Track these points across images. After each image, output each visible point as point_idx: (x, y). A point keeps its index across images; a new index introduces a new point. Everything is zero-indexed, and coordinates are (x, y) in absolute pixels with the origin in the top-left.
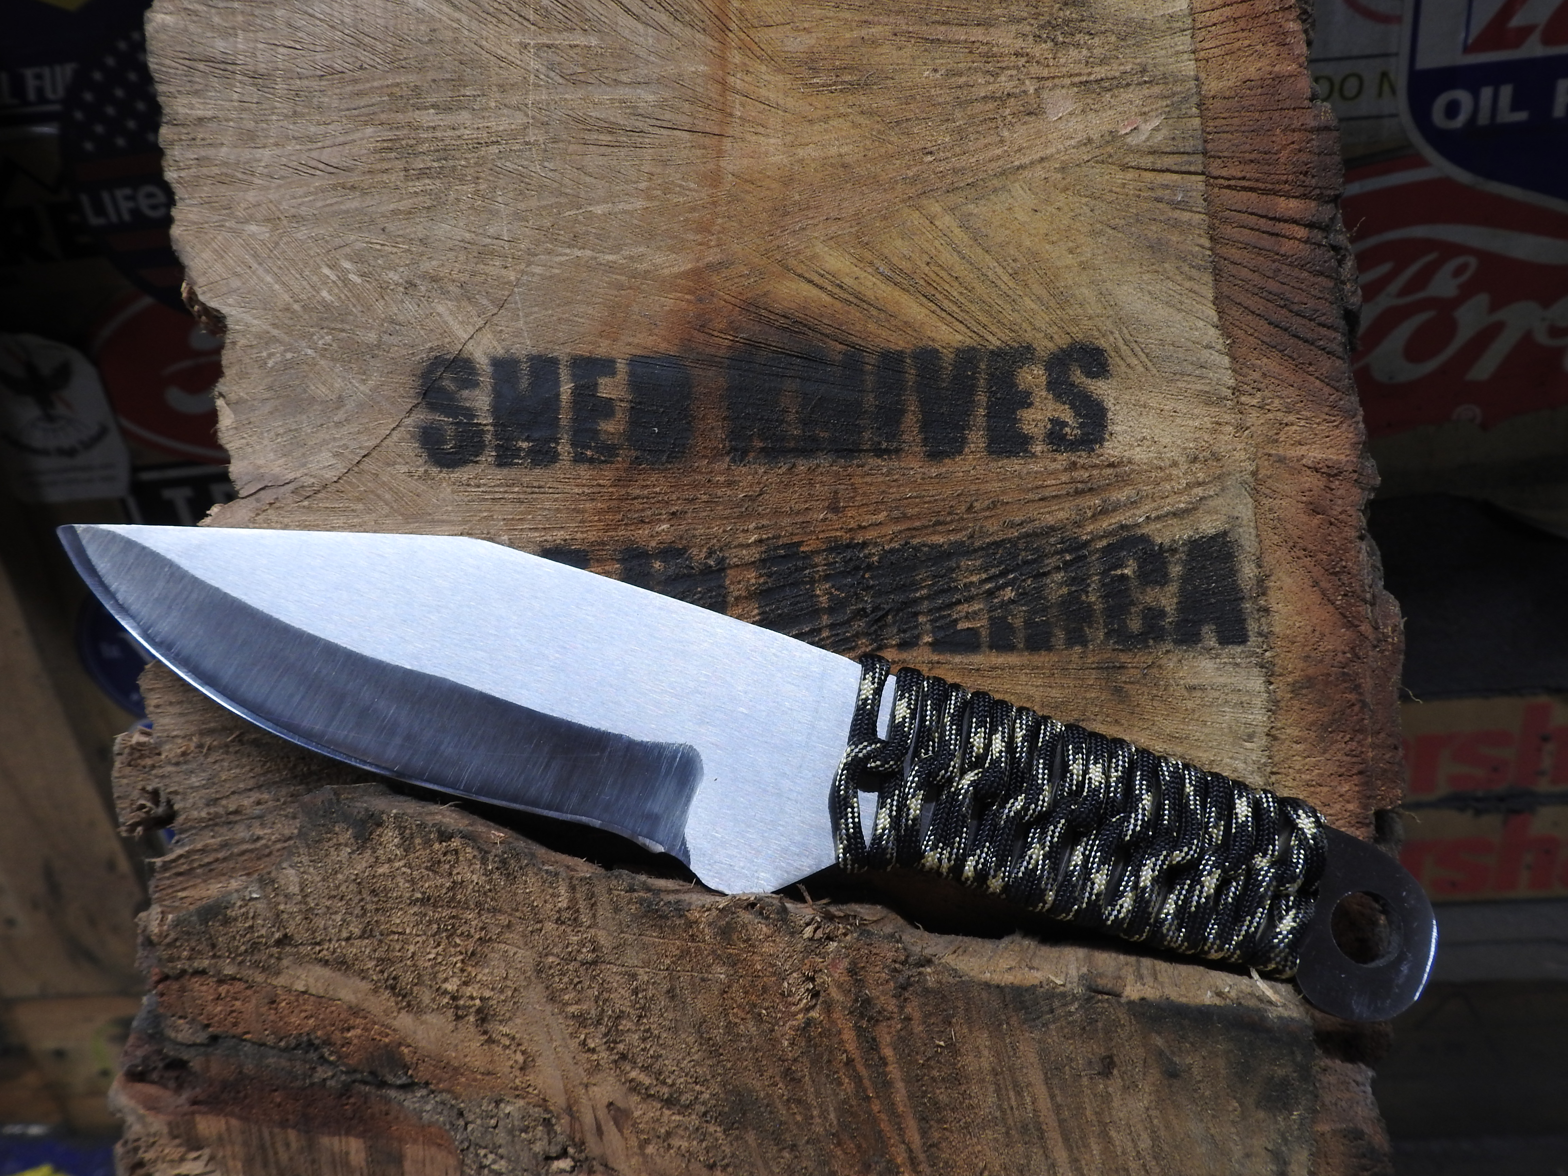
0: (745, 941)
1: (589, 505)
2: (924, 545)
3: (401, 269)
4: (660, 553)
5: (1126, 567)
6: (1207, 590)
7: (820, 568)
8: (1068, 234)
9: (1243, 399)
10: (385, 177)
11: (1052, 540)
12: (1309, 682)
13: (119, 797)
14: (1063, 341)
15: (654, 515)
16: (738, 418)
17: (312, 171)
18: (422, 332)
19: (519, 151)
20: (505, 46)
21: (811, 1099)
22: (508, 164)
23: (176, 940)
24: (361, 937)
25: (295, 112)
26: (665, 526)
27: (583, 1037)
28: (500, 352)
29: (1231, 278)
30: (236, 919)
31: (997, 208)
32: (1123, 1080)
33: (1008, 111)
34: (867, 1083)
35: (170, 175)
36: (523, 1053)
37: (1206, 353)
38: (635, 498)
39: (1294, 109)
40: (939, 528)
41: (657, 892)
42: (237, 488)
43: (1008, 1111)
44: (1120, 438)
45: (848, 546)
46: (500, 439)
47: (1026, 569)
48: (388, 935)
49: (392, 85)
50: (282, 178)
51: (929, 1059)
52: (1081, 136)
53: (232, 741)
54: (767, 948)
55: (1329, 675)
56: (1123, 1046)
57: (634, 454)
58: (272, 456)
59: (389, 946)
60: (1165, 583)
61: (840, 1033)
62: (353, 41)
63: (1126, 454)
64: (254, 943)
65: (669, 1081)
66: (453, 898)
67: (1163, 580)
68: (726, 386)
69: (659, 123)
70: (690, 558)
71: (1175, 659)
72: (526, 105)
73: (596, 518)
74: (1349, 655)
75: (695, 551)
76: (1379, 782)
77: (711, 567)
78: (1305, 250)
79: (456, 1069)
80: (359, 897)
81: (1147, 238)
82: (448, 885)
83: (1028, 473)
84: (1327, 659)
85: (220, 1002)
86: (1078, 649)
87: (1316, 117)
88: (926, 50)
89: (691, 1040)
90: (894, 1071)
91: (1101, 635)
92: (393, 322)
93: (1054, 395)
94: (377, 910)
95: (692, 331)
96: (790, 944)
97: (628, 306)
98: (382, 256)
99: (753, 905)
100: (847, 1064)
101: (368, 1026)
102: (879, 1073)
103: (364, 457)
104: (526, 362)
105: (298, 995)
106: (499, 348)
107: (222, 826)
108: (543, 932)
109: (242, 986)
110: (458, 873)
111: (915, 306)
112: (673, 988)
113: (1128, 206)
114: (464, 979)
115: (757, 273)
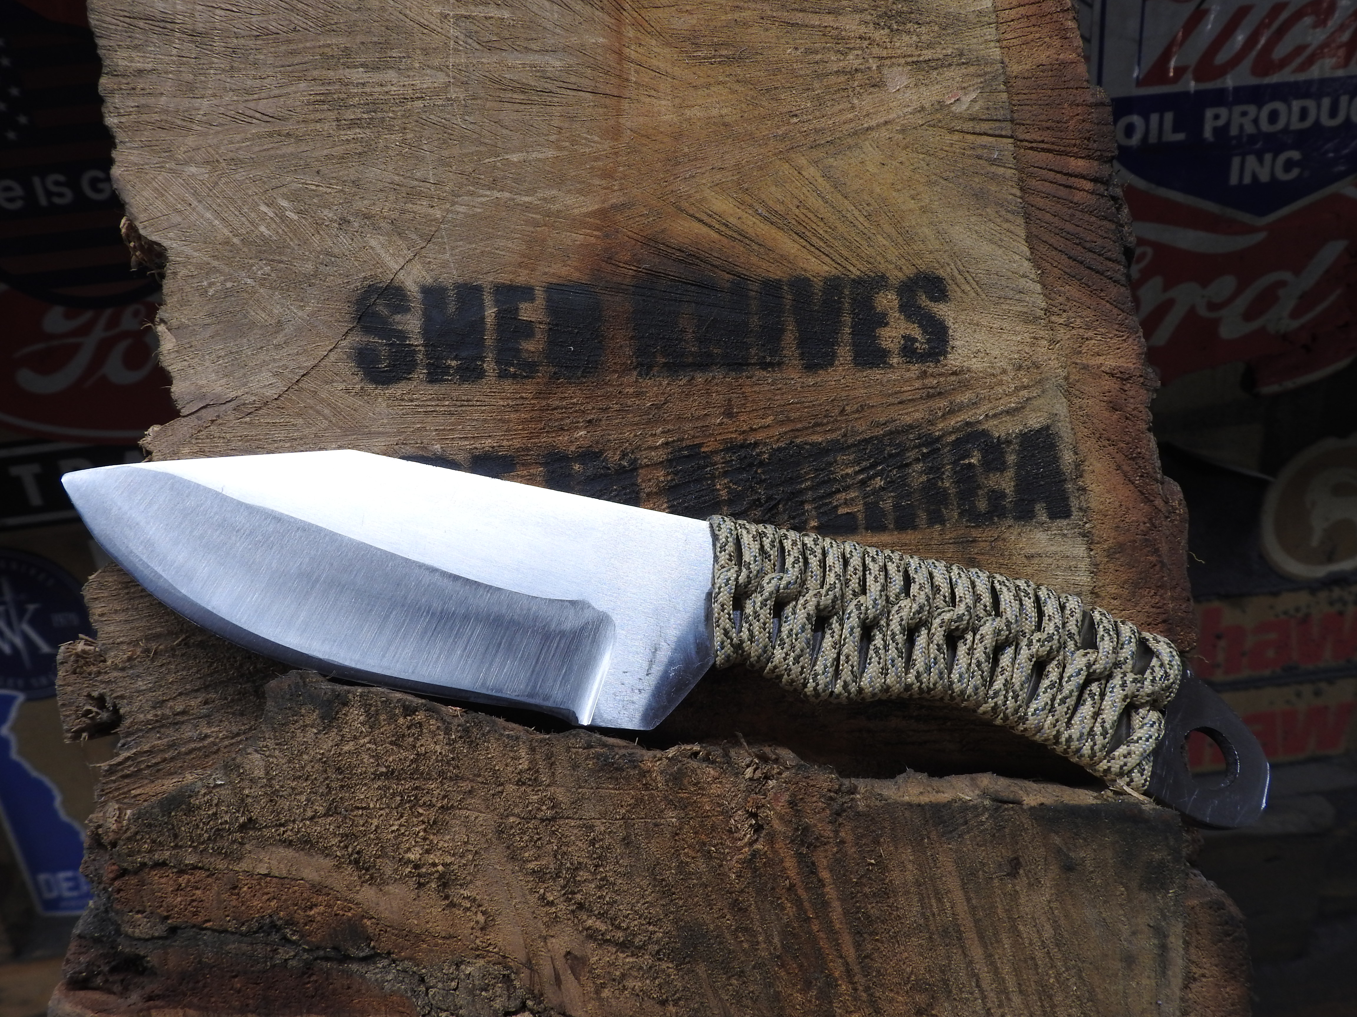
0: (695, 785)
1: (513, 416)
2: (805, 444)
3: (335, 208)
4: (578, 456)
5: (972, 457)
6: (1036, 474)
7: (720, 466)
8: (910, 183)
9: (1053, 318)
10: (318, 126)
11: (911, 436)
12: (1120, 548)
14: (910, 271)
15: (572, 423)
16: (643, 337)
17: (249, 120)
18: (356, 263)
19: (442, 105)
20: (427, 16)
21: (757, 927)
22: (432, 117)
23: (136, 833)
24: (326, 815)
25: (232, 67)
26: (583, 433)
27: (542, 891)
28: (429, 281)
29: (1038, 221)
30: (199, 808)
31: (852, 161)
32: (1028, 878)
33: (856, 83)
34: (807, 905)
35: (111, 121)
36: (484, 913)
37: (1023, 281)
38: (555, 409)
39: (1077, 88)
40: (818, 429)
41: (611, 747)
42: (179, 407)
43: (931, 918)
44: (960, 351)
45: (742, 446)
46: (431, 358)
47: (891, 462)
48: (352, 811)
49: (324, 46)
50: (220, 125)
51: (862, 877)
52: (916, 105)
53: (179, 645)
54: (715, 789)
55: (1135, 541)
56: (1028, 848)
57: (553, 369)
58: (213, 376)
59: (354, 821)
60: (1004, 469)
61: (782, 861)
62: (287, 6)
63: (965, 364)
64: (218, 830)
65: (624, 925)
66: (417, 770)
67: (1002, 468)
68: (632, 310)
69: (565, 85)
70: (605, 460)
71: (1015, 533)
72: (447, 67)
73: (520, 427)
74: (1148, 525)
75: (610, 454)
76: (1178, 629)
77: (625, 467)
78: (1092, 200)
79: (417, 936)
80: (324, 776)
81: (972, 188)
82: (412, 757)
83: (888, 381)
84: (1133, 528)
85: (179, 892)
86: (938, 527)
87: (1093, 95)
88: (788, 32)
89: (644, 883)
90: (830, 892)
91: (956, 515)
92: (328, 254)
93: (905, 316)
94: (342, 787)
95: (601, 263)
96: (734, 784)
97: (544, 240)
98: (317, 196)
99: (695, 754)
100: (789, 889)
101: (331, 902)
102: (818, 895)
103: (303, 376)
104: (453, 290)
105: (261, 878)
106: (428, 277)
107: (168, 728)
108: (504, 794)
109: (204, 874)
110: (422, 745)
111: (789, 242)
112: (628, 835)
113: (956, 161)
114: (426, 847)
115: (655, 213)
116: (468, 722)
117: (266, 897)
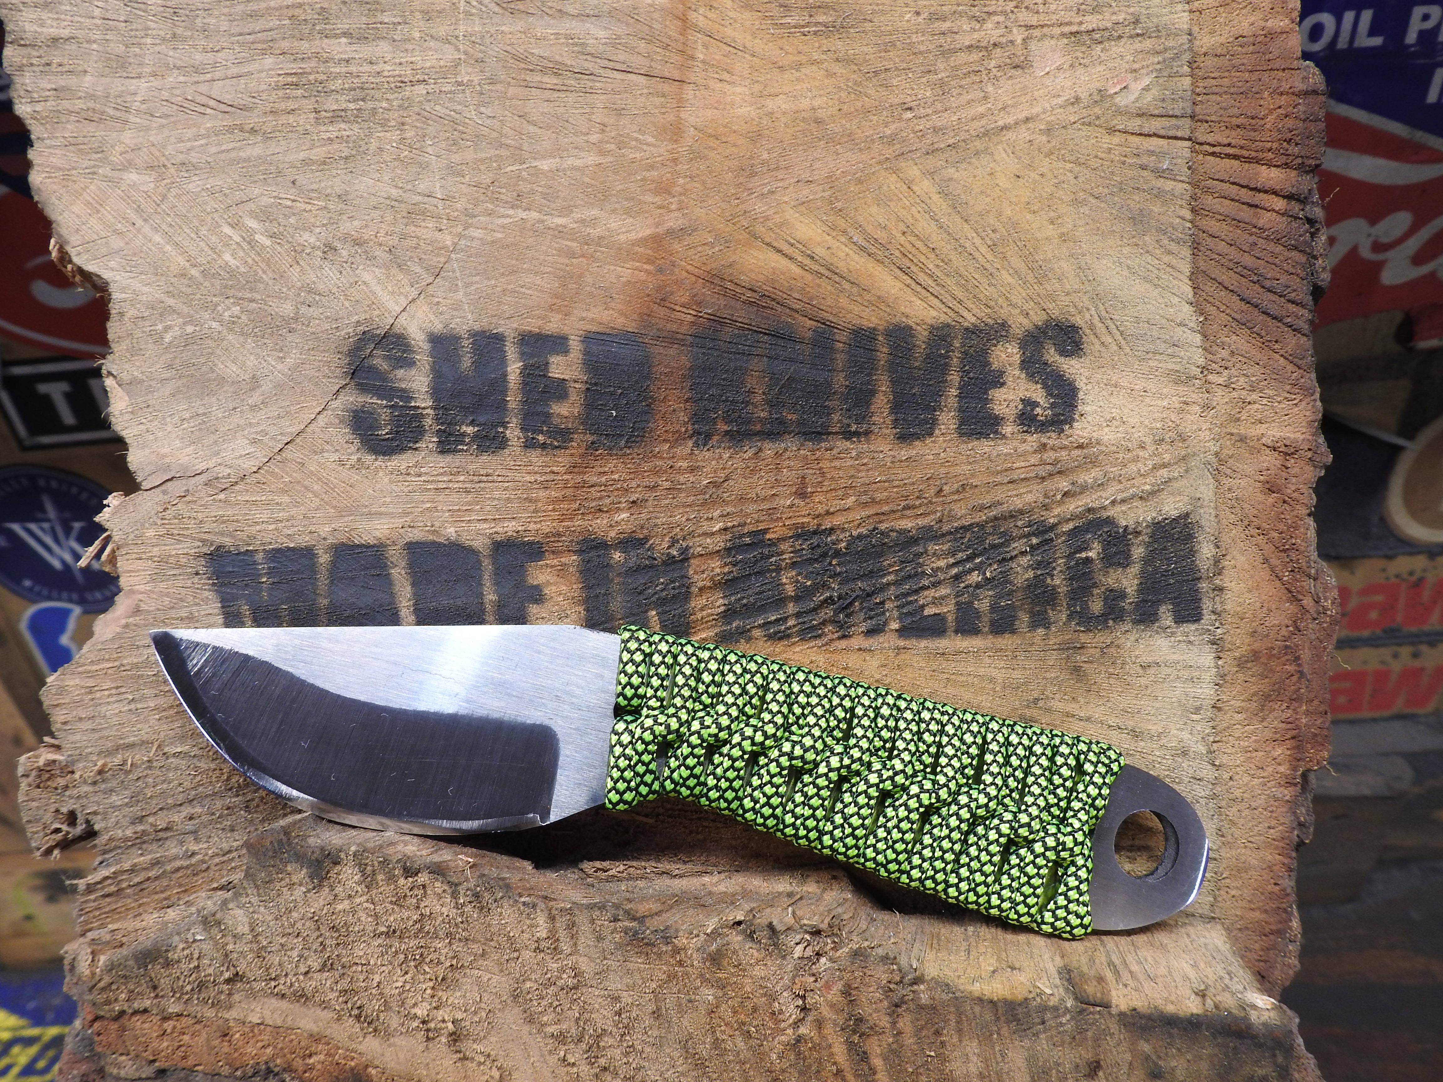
0: (736, 966)
1: (542, 494)
2: (892, 531)
3: (318, 230)
4: (620, 543)
5: (1090, 550)
6: (1166, 571)
7: (787, 556)
8: (1050, 203)
9: (1210, 377)
10: (291, 119)
11: (1020, 523)
12: (1255, 655)
13: (29, 822)
14: (1039, 318)
15: (613, 503)
16: (701, 399)
17: (202, 109)
18: (347, 304)
19: (450, 92)
22: (438, 108)
23: (111, 983)
24: (321, 971)
25: (174, 35)
26: (624, 515)
27: (562, 1053)
28: (438, 327)
29: (1208, 253)
30: (179, 961)
31: (978, 172)
33: (993, 63)
35: (22, 109)
36: (499, 1068)
37: (1179, 330)
38: (592, 486)
39: (1284, 70)
40: (908, 512)
41: (643, 921)
42: (139, 479)
44: (1090, 419)
45: (815, 533)
46: (442, 424)
47: (992, 553)
48: (350, 967)
50: (164, 116)
51: (919, 1067)
52: (1068, 95)
53: (156, 755)
54: (759, 971)
55: (1273, 648)
56: (1111, 1052)
57: (591, 438)
58: (178, 443)
59: (352, 977)
60: (1128, 565)
61: (830, 1046)
63: (1095, 435)
64: (202, 982)
66: (420, 931)
67: (1125, 562)
68: (689, 365)
69: (611, 64)
70: (651, 548)
71: (1133, 639)
72: (457, 37)
73: (551, 507)
74: (1291, 629)
75: (656, 541)
76: (1309, 745)
77: (674, 557)
78: (1281, 223)
80: (318, 933)
81: (1130, 210)
82: (415, 918)
83: (998, 455)
84: (1272, 634)
85: (166, 1037)
86: (1041, 631)
87: (1303, 79)
89: (675, 1054)
91: (1064, 617)
92: (311, 291)
93: (1027, 374)
94: (338, 944)
95: (652, 305)
96: (781, 966)
97: (580, 276)
98: (294, 214)
99: (739, 924)
100: (836, 1074)
101: (332, 1051)
103: (287, 444)
104: (468, 339)
105: (253, 1027)
106: (436, 322)
107: (151, 844)
108: (520, 960)
109: (190, 1021)
110: (426, 907)
111: (889, 279)
112: (659, 1009)
113: (1112, 173)
114: (434, 1005)
115: (722, 241)
116: (478, 886)
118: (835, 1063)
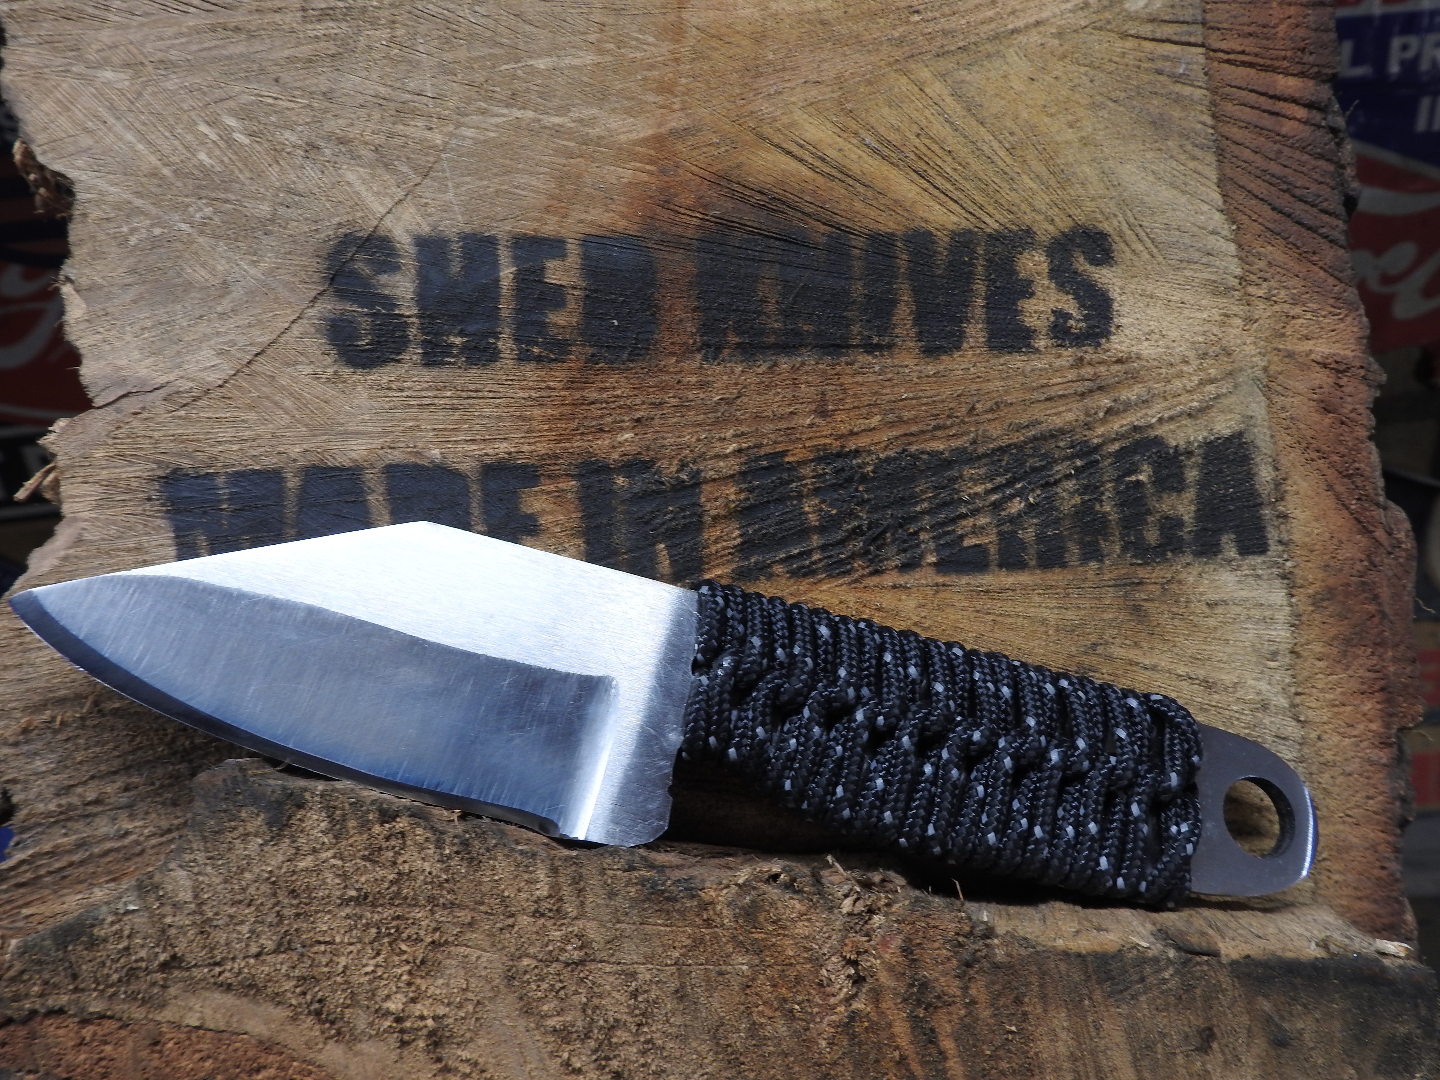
0: (774, 922)
1: (537, 412)
2: (922, 453)
3: (300, 128)
4: (623, 466)
5: (1140, 473)
6: (1225, 496)
7: (808, 481)
8: (1067, 106)
9: (1251, 290)
10: (277, 17)
11: (1061, 444)
12: (1330, 593)
14: (1065, 225)
15: (615, 422)
16: (709, 308)
17: (184, 8)
18: (328, 205)
22: (430, 6)
23: (23, 972)
24: (276, 951)
26: (628, 435)
27: (566, 1055)
28: (425, 229)
29: (1234, 160)
30: (105, 940)
31: (991, 75)
32: (1223, 1053)
37: (1212, 238)
38: (593, 403)
40: (939, 433)
41: (661, 868)
42: (91, 395)
44: (1127, 332)
45: (839, 455)
46: (428, 334)
47: (1035, 478)
48: (311, 946)
50: (146, 14)
51: (998, 1049)
53: (90, 712)
54: (801, 929)
55: (1349, 585)
56: (1225, 1014)
57: (590, 350)
58: (136, 355)
59: (314, 960)
60: (1183, 489)
61: (890, 1025)
63: (1134, 349)
64: (131, 969)
66: (398, 893)
67: (1179, 487)
68: (695, 271)
70: (658, 472)
71: (1195, 573)
73: (546, 427)
75: (663, 464)
76: (1401, 699)
77: (684, 481)
78: (1305, 132)
80: (273, 900)
81: (1149, 114)
82: (391, 877)
83: (1033, 370)
84: (1346, 568)
85: (83, 1048)
86: (1093, 565)
89: (704, 1048)
90: (955, 1066)
91: (1117, 548)
92: (290, 191)
93: (1057, 283)
94: (298, 915)
95: (656, 208)
96: (827, 922)
97: (579, 176)
98: (276, 112)
99: (775, 877)
100: (898, 1063)
101: (285, 1063)
102: (937, 1071)
103: (257, 355)
104: (458, 242)
105: (190, 1032)
106: (424, 225)
107: (77, 821)
108: (516, 928)
109: (114, 1025)
110: (405, 862)
111: (905, 182)
112: (683, 986)
113: (1128, 77)
114: (411, 995)
115: (728, 142)
116: (466, 832)
117: (197, 1056)
118: (897, 1048)
